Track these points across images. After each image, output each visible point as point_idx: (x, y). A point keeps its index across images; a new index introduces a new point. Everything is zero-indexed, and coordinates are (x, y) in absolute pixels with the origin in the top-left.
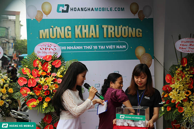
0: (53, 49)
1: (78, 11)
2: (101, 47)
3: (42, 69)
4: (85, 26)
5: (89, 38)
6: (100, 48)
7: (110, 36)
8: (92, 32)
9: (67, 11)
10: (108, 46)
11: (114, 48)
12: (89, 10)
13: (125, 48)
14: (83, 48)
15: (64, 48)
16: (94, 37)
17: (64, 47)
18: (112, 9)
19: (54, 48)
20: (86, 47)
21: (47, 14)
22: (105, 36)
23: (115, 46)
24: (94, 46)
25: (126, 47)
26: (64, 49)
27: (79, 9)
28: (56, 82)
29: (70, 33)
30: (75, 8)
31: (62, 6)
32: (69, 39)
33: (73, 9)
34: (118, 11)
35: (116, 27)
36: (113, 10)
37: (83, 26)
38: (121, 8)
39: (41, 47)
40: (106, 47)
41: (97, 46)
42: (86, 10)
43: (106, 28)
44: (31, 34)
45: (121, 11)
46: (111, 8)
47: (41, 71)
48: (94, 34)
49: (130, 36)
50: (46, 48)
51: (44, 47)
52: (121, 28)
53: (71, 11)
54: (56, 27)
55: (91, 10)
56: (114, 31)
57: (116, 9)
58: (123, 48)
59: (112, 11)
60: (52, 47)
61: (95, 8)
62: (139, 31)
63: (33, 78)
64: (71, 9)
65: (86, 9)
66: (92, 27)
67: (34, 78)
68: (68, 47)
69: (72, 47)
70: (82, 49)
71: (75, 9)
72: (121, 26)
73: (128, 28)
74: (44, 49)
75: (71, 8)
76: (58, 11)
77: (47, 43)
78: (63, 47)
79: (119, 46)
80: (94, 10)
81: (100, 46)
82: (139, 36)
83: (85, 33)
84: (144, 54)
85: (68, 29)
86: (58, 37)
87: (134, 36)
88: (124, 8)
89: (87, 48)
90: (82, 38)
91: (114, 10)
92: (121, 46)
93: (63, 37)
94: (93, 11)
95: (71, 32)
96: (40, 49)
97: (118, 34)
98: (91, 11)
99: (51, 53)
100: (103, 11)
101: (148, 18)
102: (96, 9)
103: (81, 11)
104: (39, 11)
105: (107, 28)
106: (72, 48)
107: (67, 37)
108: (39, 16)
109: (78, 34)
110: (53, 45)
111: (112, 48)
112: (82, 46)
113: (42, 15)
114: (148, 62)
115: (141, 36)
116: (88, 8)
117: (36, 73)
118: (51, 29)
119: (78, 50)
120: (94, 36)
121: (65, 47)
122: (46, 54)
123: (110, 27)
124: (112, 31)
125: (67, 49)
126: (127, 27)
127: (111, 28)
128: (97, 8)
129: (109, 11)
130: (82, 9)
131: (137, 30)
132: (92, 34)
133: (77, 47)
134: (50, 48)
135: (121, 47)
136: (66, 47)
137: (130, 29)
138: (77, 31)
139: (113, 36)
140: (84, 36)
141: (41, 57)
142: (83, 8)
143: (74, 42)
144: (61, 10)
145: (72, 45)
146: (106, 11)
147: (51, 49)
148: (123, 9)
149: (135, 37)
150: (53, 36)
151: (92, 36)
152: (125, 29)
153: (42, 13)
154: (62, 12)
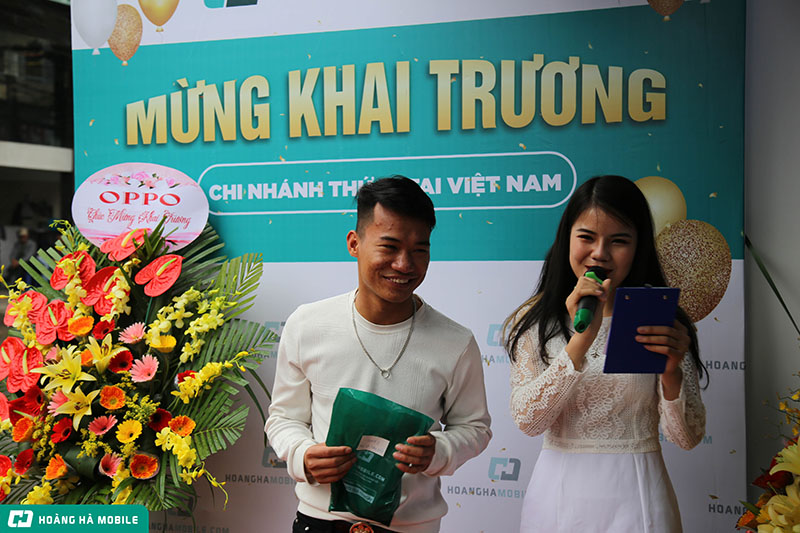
0: (162, 201)
3: (82, 300)
4: (341, 72)
5: (357, 135)
7: (469, 122)
8: (375, 105)
10: (460, 180)
11: (493, 190)
13: (558, 188)
14: (328, 190)
15: (233, 192)
16: (382, 131)
17: (233, 186)
19: (172, 191)
20: (340, 188)
21: (159, 20)
22: (444, 123)
25: (566, 182)
26: (234, 198)
29: (262, 110)
32: (257, 147)
35: (508, 67)
37: (330, 74)
40: (445, 185)
43: (453, 75)
44: (91, 124)
47: (78, 312)
48: (383, 114)
49: (589, 116)
50: (128, 194)
51: (121, 190)
52: (539, 73)
54: (201, 83)
56: (497, 91)
58: (546, 189)
60: (162, 189)
62: (647, 82)
63: (34, 348)
66: (376, 72)
67: (39, 348)
68: (251, 186)
69: (270, 187)
70: (320, 195)
72: (539, 59)
73: (579, 72)
74: (118, 197)
79: (520, 178)
82: (645, 117)
83: (340, 108)
84: (675, 227)
85: (255, 90)
86: (210, 135)
87: (613, 114)
89: (345, 194)
90: (324, 137)
92: (533, 178)
93: (229, 134)
95: (268, 105)
96: (101, 197)
97: (518, 110)
99: (151, 217)
104: (123, 6)
105: (457, 77)
106: (270, 195)
107: (249, 133)
108: (125, 35)
109: (303, 117)
110: (165, 178)
111: (479, 191)
112: (320, 184)
113: (140, 26)
114: (703, 274)
115: (659, 111)
117: (58, 319)
118: (177, 97)
119: (301, 202)
120: (386, 127)
121: (240, 186)
122: (128, 222)
123: (470, 67)
124: (484, 93)
125: (245, 196)
126: (575, 61)
127: (479, 75)
131: (637, 77)
132: (375, 115)
133: (296, 185)
134: (148, 191)
135: (537, 183)
136: (245, 187)
137: (592, 73)
138: (301, 102)
139: (489, 121)
140: (331, 128)
141: (104, 239)
143: (283, 162)
145: (273, 176)
147: (156, 197)
149: (620, 120)
150: (186, 129)
151: (373, 122)
152: (559, 77)
153: (138, 14)
154: (228, 6)
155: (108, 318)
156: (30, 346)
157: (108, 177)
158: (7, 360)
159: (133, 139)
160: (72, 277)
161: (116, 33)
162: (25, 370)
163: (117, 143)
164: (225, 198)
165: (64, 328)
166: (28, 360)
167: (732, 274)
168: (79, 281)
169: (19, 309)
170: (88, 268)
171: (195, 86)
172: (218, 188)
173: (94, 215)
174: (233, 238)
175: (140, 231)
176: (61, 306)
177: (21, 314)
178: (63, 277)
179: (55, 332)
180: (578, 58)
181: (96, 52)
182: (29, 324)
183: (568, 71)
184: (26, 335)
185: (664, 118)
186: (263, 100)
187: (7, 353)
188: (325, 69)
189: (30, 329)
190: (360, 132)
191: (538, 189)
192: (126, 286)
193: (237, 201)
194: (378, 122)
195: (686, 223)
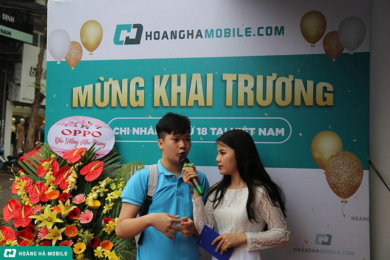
1: (162, 39)
2: (216, 132)
3: (53, 182)
4: (180, 77)
6: (213, 134)
7: (241, 102)
8: (196, 93)
9: (137, 41)
12: (190, 36)
13: (283, 135)
15: (125, 131)
16: (199, 105)
17: (125, 128)
18: (250, 32)
22: (229, 102)
23: (255, 129)
24: (199, 129)
25: (287, 132)
26: (125, 134)
27: (165, 35)
28: (76, 220)
29: (141, 93)
30: (155, 32)
31: (127, 28)
32: (137, 110)
33: (150, 36)
34: (267, 34)
35: (260, 79)
36: (252, 34)
37: (174, 78)
38: (276, 28)
39: (64, 128)
41: (206, 129)
42: (182, 36)
45: (276, 34)
46: (247, 29)
47: (51, 187)
48: (200, 97)
49: (298, 102)
50: (75, 131)
51: (72, 129)
52: (274, 82)
53: (146, 39)
54: (111, 79)
55: (195, 35)
56: (254, 89)
57: (262, 31)
58: (277, 135)
59: (250, 35)
60: (93, 129)
61: (207, 31)
62: (325, 88)
63: (28, 205)
64: (147, 36)
65: (182, 34)
66: (197, 78)
67: (31, 205)
68: (134, 129)
69: (143, 129)
71: (155, 36)
72: (275, 75)
73: (293, 82)
74: (71, 132)
75: (147, 32)
76: (117, 41)
77: (81, 118)
78: (123, 129)
79: (265, 129)
80: (203, 34)
81: (213, 129)
82: (324, 104)
83: (179, 94)
84: (337, 154)
85: (137, 84)
86: (114, 104)
87: (309, 101)
88: (282, 28)
90: (171, 107)
91: (256, 35)
92: (271, 130)
93: (124, 103)
94: (202, 37)
95: (143, 91)
96: (62, 132)
97: (264, 98)
98: (196, 38)
99: (87, 142)
100: (225, 36)
101: (354, 52)
102: (210, 34)
103: (171, 38)
104: (73, 42)
105: (236, 82)
106: (143, 133)
107: (134, 103)
108: (73, 55)
109: (161, 97)
110: (94, 124)
113: (81, 52)
114: (350, 176)
115: (330, 101)
116: (188, 31)
117: (40, 191)
118: (98, 86)
120: (201, 103)
121: (128, 128)
122: (75, 144)
123: (242, 78)
124: (249, 90)
125: (131, 133)
126: (291, 77)
127: (246, 82)
128: (212, 31)
129: (242, 36)
130: (174, 35)
131: (320, 86)
132: (196, 97)
134: (86, 130)
135: (273, 132)
136: (131, 129)
137: (299, 83)
138: (160, 90)
139: (251, 102)
140: (174, 103)
141: (63, 152)
142: (176, 31)
143: (150, 118)
144: (123, 38)
146: (234, 36)
147: (89, 133)
148: (280, 31)
149: (312, 105)
150: (102, 100)
151: (195, 101)
152: (284, 84)
153: (80, 46)
154: (125, 44)
155: (67, 191)
156: (26, 204)
157: (66, 123)
158: (11, 210)
159: (75, 104)
160: (48, 171)
161: (69, 54)
162: (23, 216)
163: (67, 106)
164: (121, 134)
165: (43, 196)
166: (25, 211)
167: (363, 177)
168: (51, 173)
169: (20, 186)
170: (55, 166)
171: (108, 81)
172: (118, 129)
173: (58, 140)
174: (125, 153)
175: (81, 149)
176: (42, 184)
177: (22, 188)
178: (43, 171)
179: (39, 197)
180: (293, 76)
181: (59, 63)
182: (25, 193)
183: (288, 82)
184: (24, 198)
185: (332, 105)
186: (141, 88)
187: (11, 207)
188: (172, 75)
189: (26, 196)
190: (188, 105)
191: (274, 135)
192: (76, 176)
193: (127, 135)
194: (198, 101)
195: (342, 153)
